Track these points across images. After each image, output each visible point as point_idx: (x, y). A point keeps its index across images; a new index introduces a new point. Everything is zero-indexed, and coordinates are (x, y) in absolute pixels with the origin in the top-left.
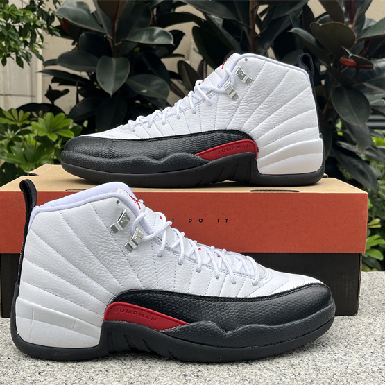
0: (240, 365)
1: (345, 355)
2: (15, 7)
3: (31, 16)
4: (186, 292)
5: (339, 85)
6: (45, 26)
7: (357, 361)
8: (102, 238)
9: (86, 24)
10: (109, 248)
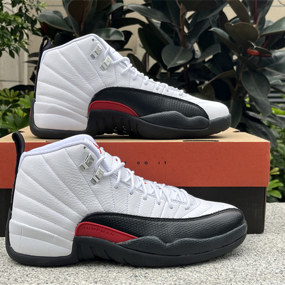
0: (176, 269)
1: (255, 261)
2: (8, 14)
3: (19, 20)
4: (136, 215)
5: (247, 69)
6: (30, 28)
7: (264, 265)
8: (73, 175)
9: (60, 26)
10: (79, 182)
